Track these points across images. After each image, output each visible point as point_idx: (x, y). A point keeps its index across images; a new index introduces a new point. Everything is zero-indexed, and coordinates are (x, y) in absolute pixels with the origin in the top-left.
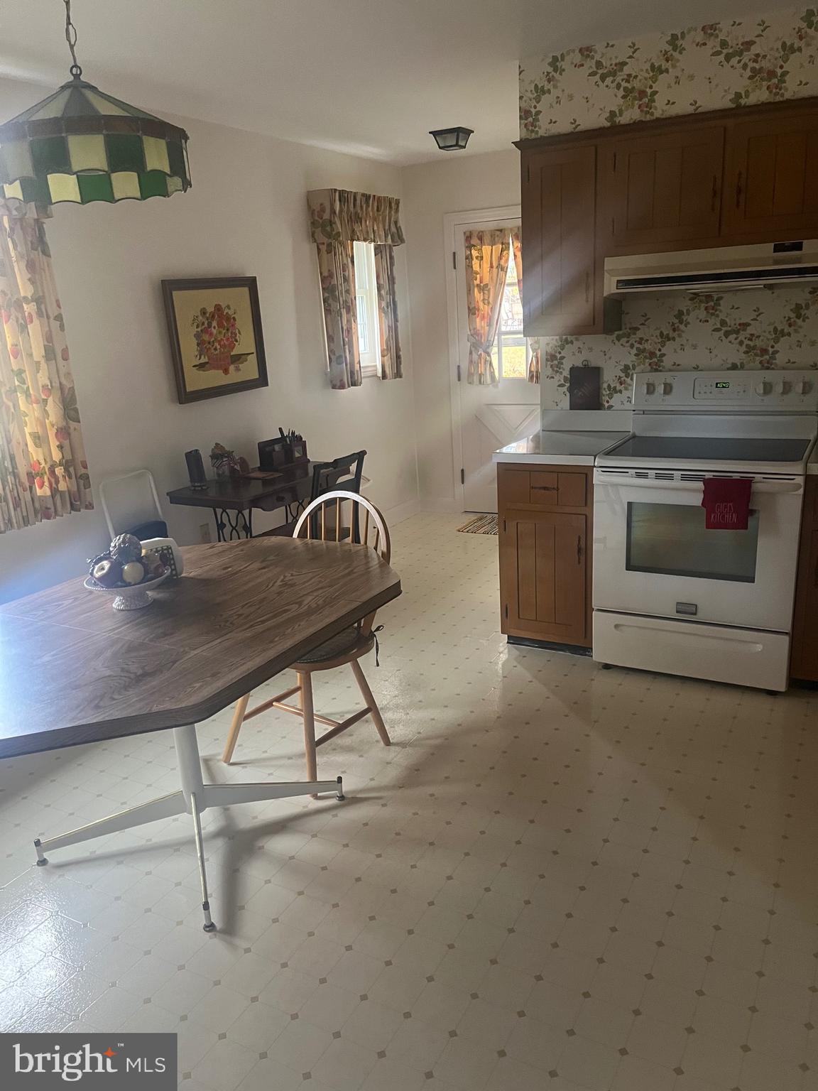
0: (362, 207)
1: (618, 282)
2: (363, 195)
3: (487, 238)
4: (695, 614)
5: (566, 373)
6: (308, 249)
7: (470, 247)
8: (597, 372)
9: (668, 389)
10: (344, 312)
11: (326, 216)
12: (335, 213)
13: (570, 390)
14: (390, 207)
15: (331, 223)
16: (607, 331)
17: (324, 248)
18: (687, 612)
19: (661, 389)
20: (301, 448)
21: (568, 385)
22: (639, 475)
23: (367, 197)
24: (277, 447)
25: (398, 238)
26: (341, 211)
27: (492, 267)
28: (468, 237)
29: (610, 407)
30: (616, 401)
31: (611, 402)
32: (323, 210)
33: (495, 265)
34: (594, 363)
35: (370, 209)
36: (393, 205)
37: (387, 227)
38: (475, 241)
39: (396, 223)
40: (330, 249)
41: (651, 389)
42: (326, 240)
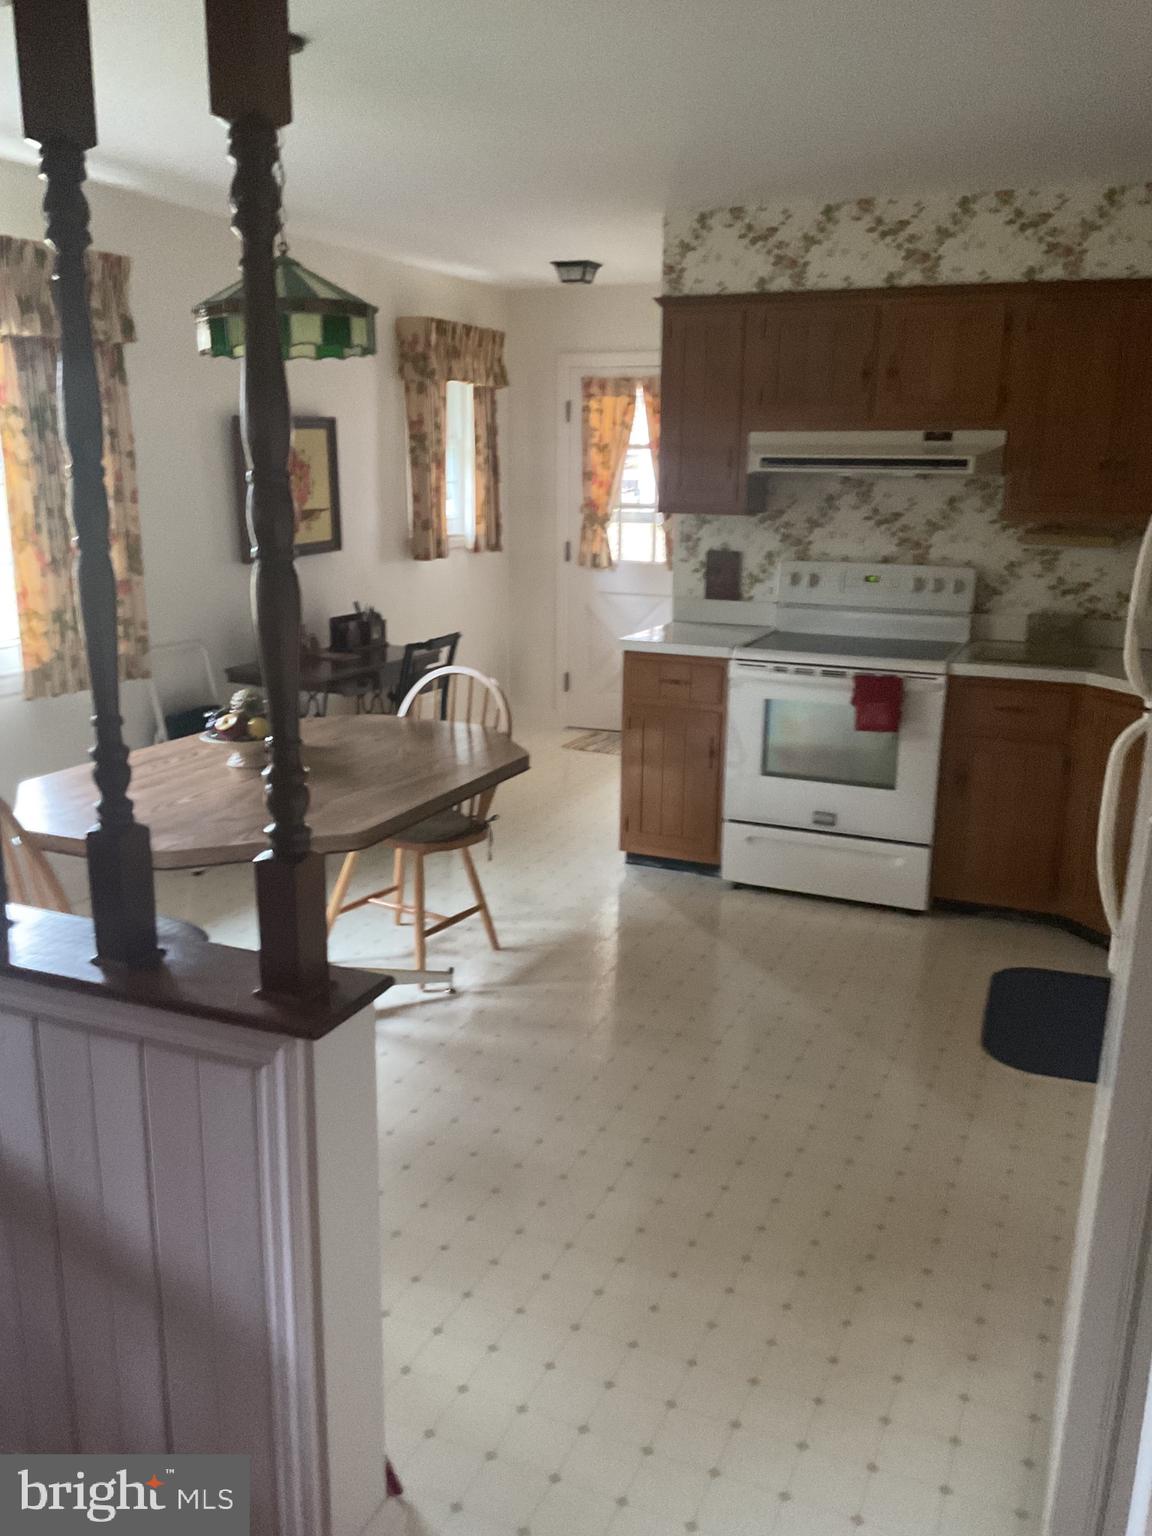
0: (461, 340)
1: (764, 460)
2: (465, 326)
3: (610, 388)
4: (832, 824)
5: (702, 557)
6: (394, 387)
7: (589, 396)
8: (736, 557)
9: (814, 580)
10: (433, 466)
11: (420, 348)
12: (430, 345)
13: (707, 575)
14: (494, 341)
15: (425, 357)
16: (751, 512)
17: (413, 387)
18: (825, 824)
19: (805, 580)
20: (379, 628)
21: (704, 570)
22: (778, 670)
23: (468, 329)
24: (352, 625)
25: (502, 379)
26: (437, 345)
27: (614, 423)
28: (587, 384)
29: (751, 598)
30: (757, 591)
31: (752, 593)
32: (415, 341)
33: (618, 421)
34: (734, 547)
35: (470, 342)
36: (497, 338)
37: (489, 365)
38: (595, 390)
39: (500, 360)
40: (422, 389)
41: (795, 579)
42: (417, 378)
